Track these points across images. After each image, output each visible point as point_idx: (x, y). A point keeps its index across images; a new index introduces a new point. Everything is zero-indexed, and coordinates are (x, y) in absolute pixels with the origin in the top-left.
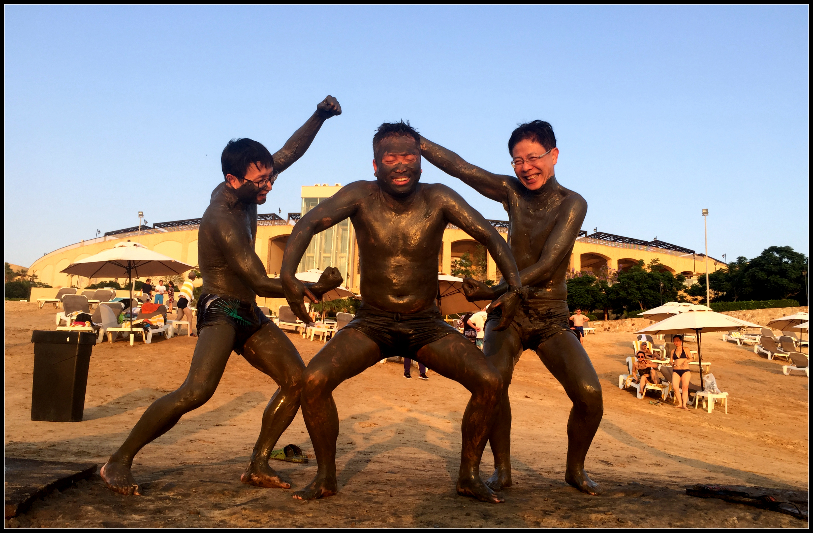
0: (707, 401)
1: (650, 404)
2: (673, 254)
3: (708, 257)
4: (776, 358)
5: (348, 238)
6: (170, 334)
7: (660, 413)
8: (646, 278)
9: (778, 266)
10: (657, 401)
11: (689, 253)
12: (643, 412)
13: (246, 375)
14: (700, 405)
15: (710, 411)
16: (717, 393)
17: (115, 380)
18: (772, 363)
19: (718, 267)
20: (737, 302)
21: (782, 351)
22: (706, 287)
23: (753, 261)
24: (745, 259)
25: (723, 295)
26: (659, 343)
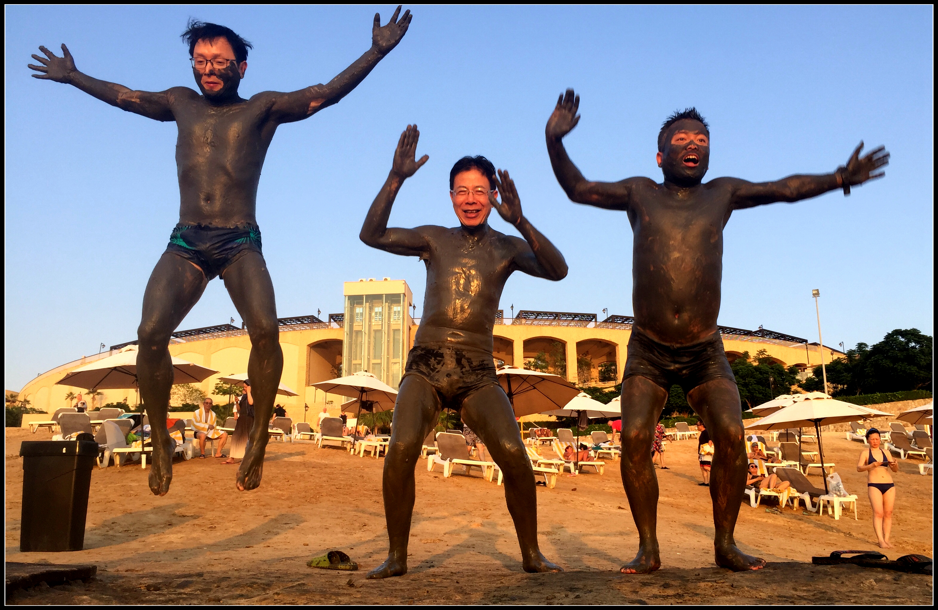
0: (833, 507)
1: (766, 512)
2: (782, 345)
3: (823, 346)
4: (910, 457)
5: (401, 341)
6: (190, 453)
7: (779, 522)
8: (753, 373)
9: (905, 352)
10: (774, 508)
11: (801, 342)
12: (758, 521)
13: (283, 495)
14: (825, 512)
15: (837, 518)
16: (844, 496)
17: (123, 505)
18: (906, 463)
19: (835, 357)
20: (861, 396)
21: (916, 448)
22: (823, 379)
23: (876, 348)
24: (866, 345)
25: (843, 388)
26: (773, 446)
